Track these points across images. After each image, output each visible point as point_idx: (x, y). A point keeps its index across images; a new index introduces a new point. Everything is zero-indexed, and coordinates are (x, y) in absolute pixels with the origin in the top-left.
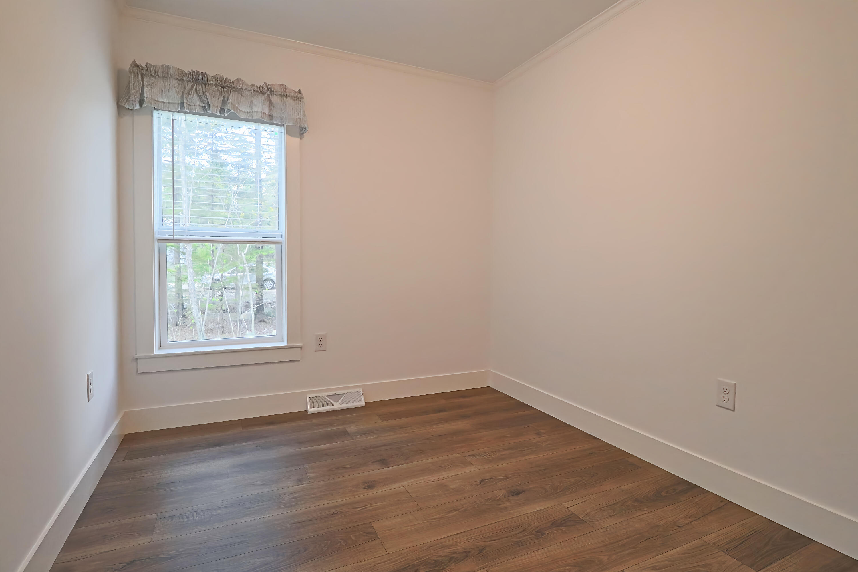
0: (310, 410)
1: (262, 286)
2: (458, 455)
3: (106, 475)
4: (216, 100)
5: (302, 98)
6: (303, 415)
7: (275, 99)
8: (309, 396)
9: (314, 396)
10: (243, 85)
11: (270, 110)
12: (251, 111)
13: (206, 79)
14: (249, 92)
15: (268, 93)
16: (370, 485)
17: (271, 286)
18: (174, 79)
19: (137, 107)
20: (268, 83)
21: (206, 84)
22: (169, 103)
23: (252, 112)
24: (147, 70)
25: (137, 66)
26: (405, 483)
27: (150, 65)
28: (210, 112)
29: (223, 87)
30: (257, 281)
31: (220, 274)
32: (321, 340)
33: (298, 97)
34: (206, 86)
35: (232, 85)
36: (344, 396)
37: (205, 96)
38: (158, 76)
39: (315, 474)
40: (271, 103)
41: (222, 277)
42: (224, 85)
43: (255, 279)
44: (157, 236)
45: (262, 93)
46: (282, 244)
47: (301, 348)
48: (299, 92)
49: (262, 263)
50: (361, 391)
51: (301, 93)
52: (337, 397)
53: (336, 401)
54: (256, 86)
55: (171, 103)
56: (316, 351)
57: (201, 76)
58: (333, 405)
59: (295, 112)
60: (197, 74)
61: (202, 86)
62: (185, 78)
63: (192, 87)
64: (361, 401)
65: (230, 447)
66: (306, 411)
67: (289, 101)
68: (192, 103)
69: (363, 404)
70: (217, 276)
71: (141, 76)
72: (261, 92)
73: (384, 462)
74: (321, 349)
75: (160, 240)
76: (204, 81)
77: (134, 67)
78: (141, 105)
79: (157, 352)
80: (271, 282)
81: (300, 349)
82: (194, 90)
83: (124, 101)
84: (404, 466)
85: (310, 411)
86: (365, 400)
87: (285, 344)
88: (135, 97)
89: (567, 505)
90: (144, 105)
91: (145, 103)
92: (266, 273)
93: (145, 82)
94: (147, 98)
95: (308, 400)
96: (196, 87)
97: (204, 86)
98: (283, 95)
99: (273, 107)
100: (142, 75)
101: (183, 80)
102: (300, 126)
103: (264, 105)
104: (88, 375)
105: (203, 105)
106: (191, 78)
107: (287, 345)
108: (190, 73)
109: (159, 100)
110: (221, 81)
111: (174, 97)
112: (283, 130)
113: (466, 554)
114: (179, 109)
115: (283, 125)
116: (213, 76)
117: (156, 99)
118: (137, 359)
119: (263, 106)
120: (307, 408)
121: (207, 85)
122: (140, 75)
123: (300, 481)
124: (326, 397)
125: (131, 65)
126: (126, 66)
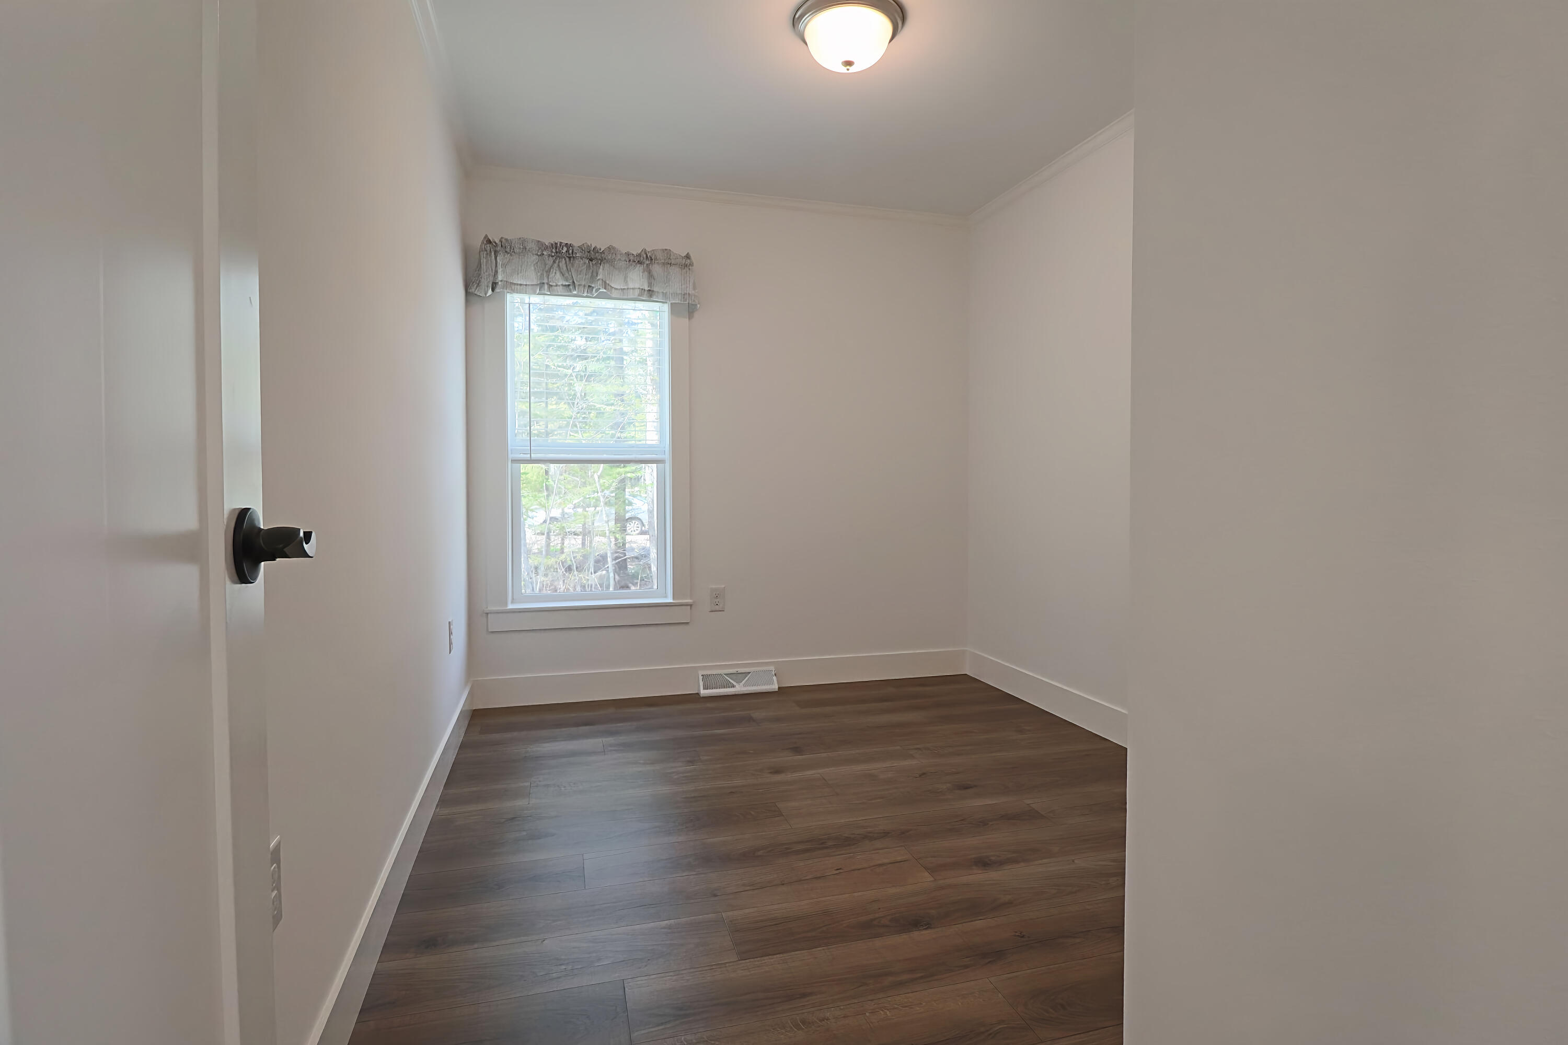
0: (704, 692)
1: (624, 530)
2: (898, 747)
3: (463, 746)
4: (582, 278)
5: (691, 264)
6: (695, 698)
7: (657, 269)
8: (701, 673)
9: (709, 674)
10: (616, 254)
11: (650, 284)
12: (626, 287)
13: (571, 251)
14: (623, 263)
15: (648, 262)
16: (777, 771)
17: (637, 530)
18: (533, 254)
19: (490, 292)
20: (648, 250)
21: (571, 257)
22: (526, 285)
23: (628, 288)
24: (502, 246)
25: (489, 242)
26: (820, 771)
27: (506, 240)
28: (575, 292)
29: (591, 260)
30: (617, 521)
31: (560, 511)
32: (717, 596)
33: (686, 263)
34: (570, 260)
35: (603, 255)
36: (748, 676)
37: (570, 273)
38: (514, 252)
39: (710, 757)
40: (651, 276)
41: (563, 514)
42: (593, 257)
43: (613, 516)
44: (511, 456)
45: (640, 263)
46: (665, 463)
47: (691, 605)
48: (688, 257)
49: (624, 490)
50: (774, 670)
51: (690, 259)
52: (739, 676)
53: (739, 682)
54: (633, 254)
55: (529, 285)
56: (710, 611)
57: (565, 249)
58: (733, 686)
59: (682, 285)
60: (560, 246)
61: (565, 259)
62: (545, 253)
63: (554, 262)
64: (773, 684)
65: (602, 727)
66: (698, 694)
67: (675, 271)
68: (554, 282)
69: (775, 687)
70: (556, 513)
71: (495, 254)
72: (638, 261)
73: (797, 750)
74: (717, 608)
75: (514, 461)
76: (569, 254)
77: (485, 244)
78: (493, 290)
79: (511, 606)
80: (637, 523)
81: (689, 607)
82: (556, 265)
83: (474, 286)
84: (824, 755)
85: (703, 694)
86: (778, 683)
87: (670, 600)
88: (486, 281)
89: (1028, 802)
90: (497, 290)
91: (498, 286)
92: (630, 508)
93: (498, 261)
94: (501, 281)
95: (701, 678)
96: (559, 262)
97: (567, 259)
98: (668, 263)
99: (654, 279)
100: (496, 252)
101: (543, 254)
102: (689, 303)
103: (643, 278)
104: (449, 622)
105: (567, 284)
106: (552, 252)
107: (672, 601)
108: (552, 244)
109: (515, 282)
110: (589, 252)
111: (531, 277)
112: (666, 308)
113: (885, 834)
114: (538, 291)
115: (667, 302)
116: (579, 247)
117: (512, 281)
118: (488, 613)
119: (642, 280)
120: (699, 690)
121: (572, 259)
122: (493, 253)
123: (691, 762)
124: (724, 676)
125: (483, 242)
126: (477, 242)
